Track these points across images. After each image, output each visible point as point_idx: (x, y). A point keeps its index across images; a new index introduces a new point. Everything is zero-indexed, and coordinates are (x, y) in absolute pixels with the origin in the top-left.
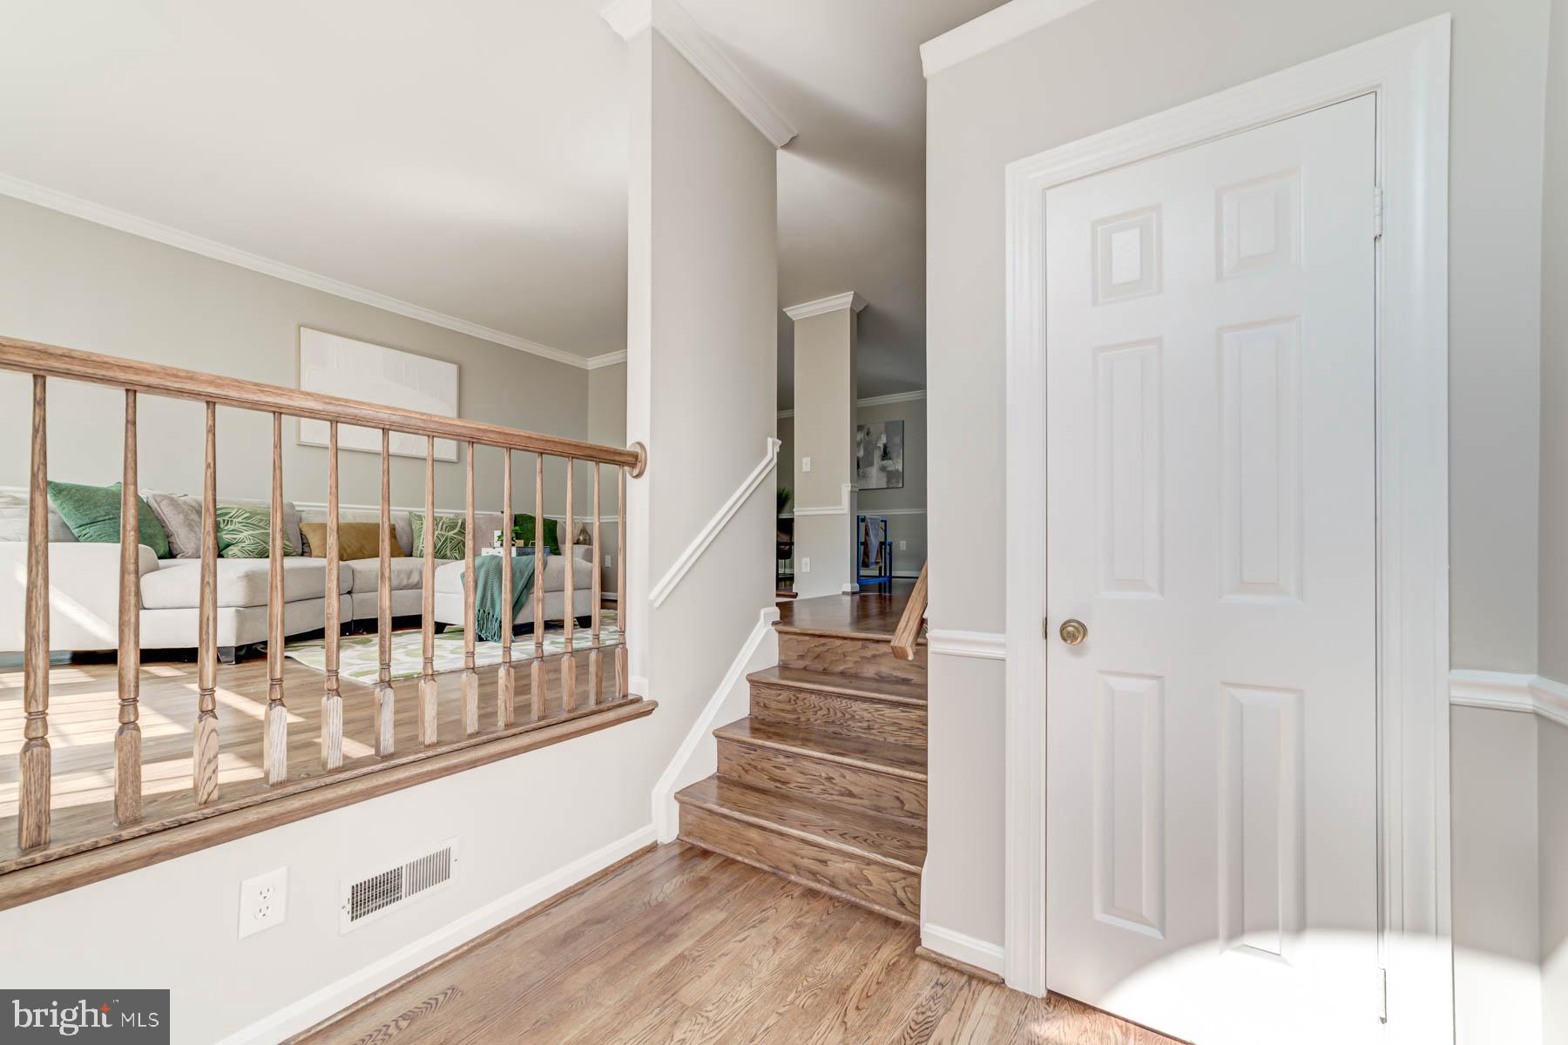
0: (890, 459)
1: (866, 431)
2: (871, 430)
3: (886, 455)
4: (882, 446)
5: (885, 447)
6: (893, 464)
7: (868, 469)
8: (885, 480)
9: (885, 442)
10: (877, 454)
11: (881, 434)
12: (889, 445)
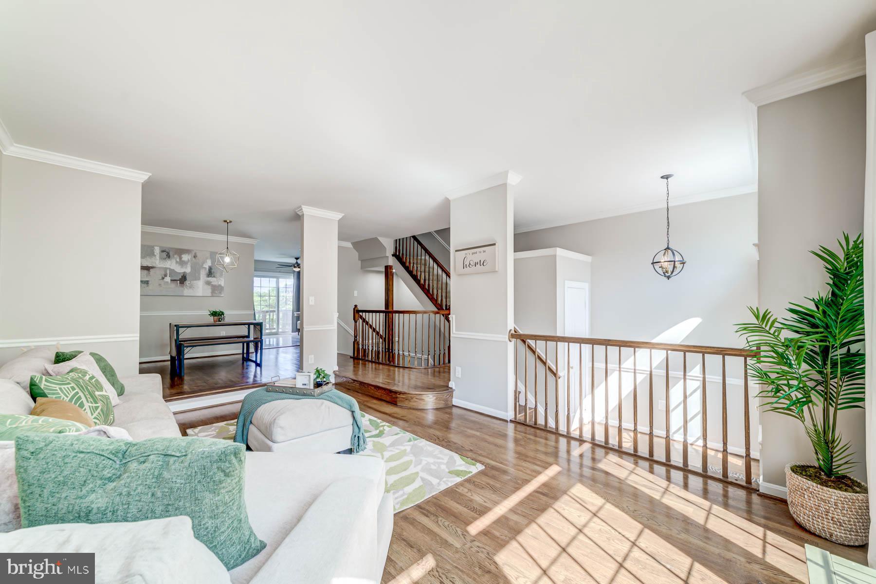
0: (214, 277)
1: (193, 254)
2: (198, 254)
3: (210, 273)
4: (208, 268)
5: (210, 269)
6: (217, 281)
7: (195, 282)
8: (210, 291)
9: (210, 265)
10: (203, 274)
11: (207, 259)
12: (213, 268)
